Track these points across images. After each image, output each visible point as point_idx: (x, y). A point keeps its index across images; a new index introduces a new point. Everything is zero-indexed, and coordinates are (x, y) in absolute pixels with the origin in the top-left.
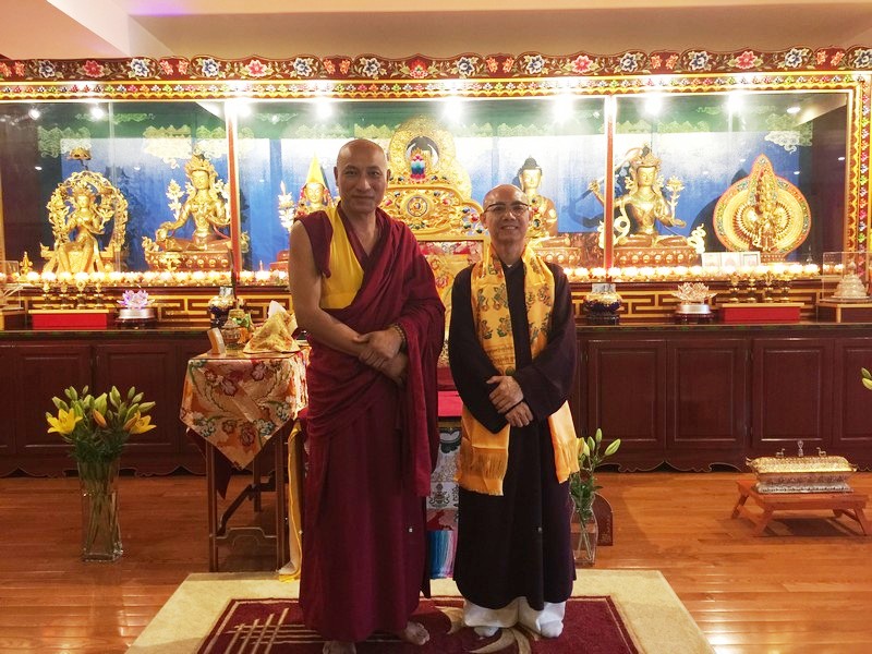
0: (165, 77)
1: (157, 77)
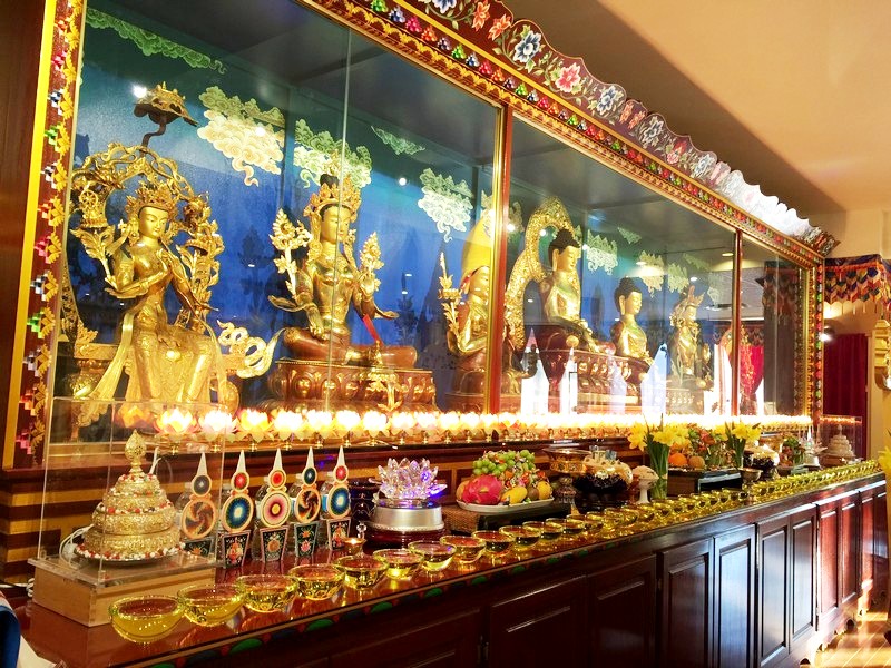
0: (465, 30)
1: (455, 24)
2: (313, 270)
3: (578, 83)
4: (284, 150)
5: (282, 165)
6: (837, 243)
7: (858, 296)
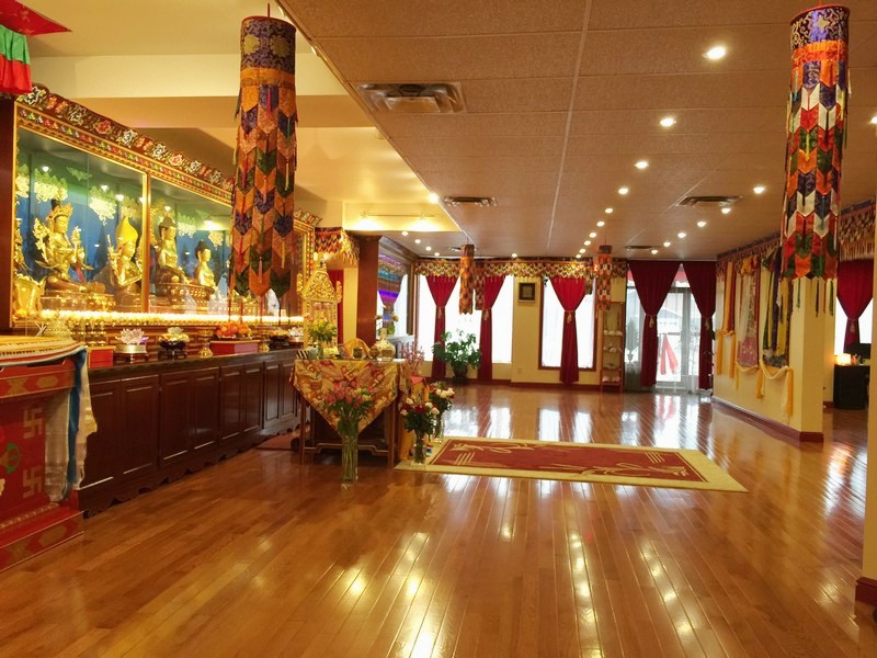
2: (53, 246)
3: (181, 161)
4: (30, 185)
5: (29, 193)
6: (320, 220)
7: (332, 250)
